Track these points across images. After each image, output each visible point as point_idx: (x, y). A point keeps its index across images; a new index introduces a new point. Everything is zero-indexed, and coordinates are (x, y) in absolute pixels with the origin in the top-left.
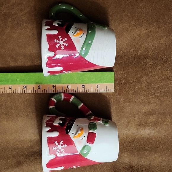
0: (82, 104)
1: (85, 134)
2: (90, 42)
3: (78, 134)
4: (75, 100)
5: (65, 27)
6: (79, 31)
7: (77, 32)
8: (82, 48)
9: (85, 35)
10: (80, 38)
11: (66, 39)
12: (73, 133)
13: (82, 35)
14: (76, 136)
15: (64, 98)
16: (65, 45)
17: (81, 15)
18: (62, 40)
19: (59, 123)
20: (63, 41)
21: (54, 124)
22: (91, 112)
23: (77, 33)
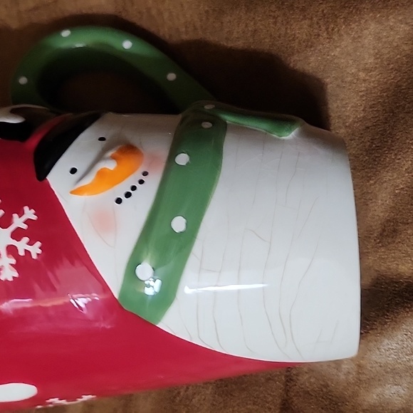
2: (179, 224)
5: (33, 142)
6: (113, 158)
8: (134, 262)
9: (153, 183)
11: (30, 214)
13: (133, 180)
16: (22, 253)
17: (172, 76)
20: (12, 228)
23: (102, 174)
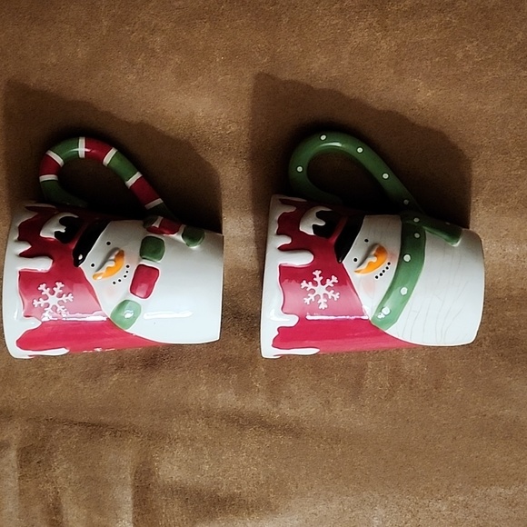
0: (137, 176)
1: (127, 269)
3: (108, 268)
4: (117, 162)
6: (375, 255)
7: (369, 260)
10: (377, 277)
11: (335, 279)
12: (93, 265)
14: (101, 274)
15: (86, 152)
18: (323, 283)
19: (57, 234)
20: (326, 286)
21: (41, 235)
22: (159, 201)
23: (370, 263)
